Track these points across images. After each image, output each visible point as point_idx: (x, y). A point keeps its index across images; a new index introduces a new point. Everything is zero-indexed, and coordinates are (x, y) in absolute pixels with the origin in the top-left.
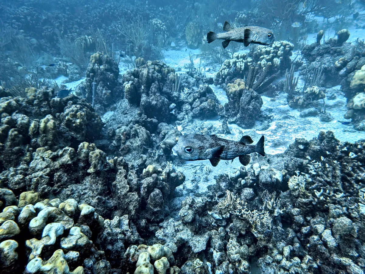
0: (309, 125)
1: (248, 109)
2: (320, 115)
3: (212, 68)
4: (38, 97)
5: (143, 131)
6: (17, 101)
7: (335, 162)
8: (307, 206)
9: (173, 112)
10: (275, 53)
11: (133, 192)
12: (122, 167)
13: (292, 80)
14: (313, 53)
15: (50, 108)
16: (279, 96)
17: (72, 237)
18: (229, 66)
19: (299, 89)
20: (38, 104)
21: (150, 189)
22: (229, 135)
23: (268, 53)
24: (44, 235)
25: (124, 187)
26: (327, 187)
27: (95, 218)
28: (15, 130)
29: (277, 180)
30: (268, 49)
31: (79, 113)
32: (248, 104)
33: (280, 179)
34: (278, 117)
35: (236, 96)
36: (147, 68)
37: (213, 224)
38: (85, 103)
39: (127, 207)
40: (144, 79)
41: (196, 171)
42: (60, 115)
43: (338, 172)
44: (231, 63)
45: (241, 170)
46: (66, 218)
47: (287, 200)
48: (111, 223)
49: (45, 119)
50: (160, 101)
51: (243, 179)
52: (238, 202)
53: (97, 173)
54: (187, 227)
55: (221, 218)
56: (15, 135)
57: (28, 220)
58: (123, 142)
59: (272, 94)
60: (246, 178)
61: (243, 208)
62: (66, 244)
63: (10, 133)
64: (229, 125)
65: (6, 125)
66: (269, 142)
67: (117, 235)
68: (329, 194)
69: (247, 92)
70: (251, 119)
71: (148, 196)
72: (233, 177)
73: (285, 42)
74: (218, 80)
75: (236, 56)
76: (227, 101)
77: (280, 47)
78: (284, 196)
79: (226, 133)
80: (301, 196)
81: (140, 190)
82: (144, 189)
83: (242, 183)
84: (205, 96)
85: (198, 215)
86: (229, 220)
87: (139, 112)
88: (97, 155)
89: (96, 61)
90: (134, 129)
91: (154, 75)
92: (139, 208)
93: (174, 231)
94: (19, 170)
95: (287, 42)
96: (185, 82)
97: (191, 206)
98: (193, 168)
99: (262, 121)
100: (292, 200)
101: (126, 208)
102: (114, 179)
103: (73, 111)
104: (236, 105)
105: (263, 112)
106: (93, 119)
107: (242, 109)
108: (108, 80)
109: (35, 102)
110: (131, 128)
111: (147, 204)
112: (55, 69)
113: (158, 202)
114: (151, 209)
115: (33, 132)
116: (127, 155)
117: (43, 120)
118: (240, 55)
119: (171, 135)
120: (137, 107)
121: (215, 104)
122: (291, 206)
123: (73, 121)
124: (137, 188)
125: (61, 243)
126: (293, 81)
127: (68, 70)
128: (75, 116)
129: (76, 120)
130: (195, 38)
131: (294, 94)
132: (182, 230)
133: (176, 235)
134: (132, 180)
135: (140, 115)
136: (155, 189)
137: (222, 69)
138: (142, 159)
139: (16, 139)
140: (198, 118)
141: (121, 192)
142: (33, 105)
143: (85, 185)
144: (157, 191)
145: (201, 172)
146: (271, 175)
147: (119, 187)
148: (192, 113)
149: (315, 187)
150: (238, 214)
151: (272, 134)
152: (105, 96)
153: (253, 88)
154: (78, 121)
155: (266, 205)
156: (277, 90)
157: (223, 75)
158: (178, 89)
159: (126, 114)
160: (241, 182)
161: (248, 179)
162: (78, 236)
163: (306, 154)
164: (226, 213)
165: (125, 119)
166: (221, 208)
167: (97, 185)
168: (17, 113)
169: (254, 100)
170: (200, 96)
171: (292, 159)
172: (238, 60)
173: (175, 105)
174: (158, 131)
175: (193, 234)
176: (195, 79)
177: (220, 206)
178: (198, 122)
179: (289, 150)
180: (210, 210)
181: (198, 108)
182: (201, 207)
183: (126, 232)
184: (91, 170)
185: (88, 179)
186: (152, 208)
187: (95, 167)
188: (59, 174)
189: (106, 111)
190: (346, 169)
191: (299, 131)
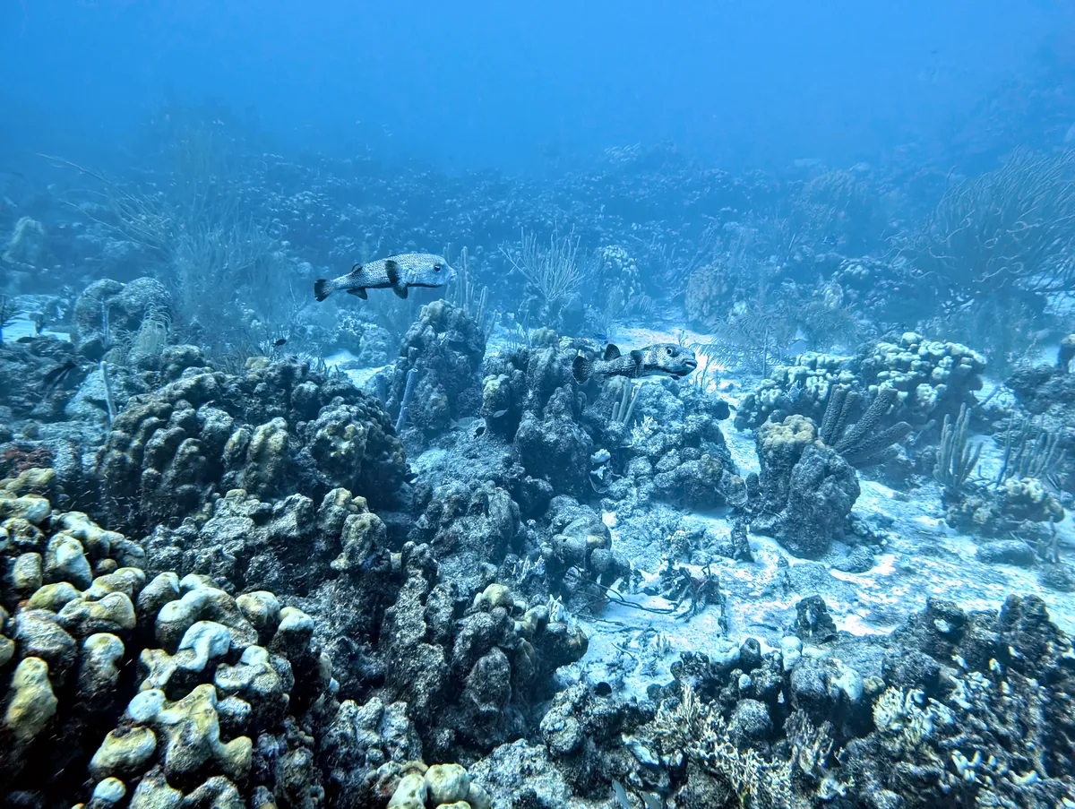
0: (1000, 587)
1: (811, 501)
2: (1042, 567)
3: (740, 386)
4: (269, 376)
5: (501, 501)
6: (220, 380)
7: (1033, 682)
8: (919, 788)
9: (599, 473)
10: (925, 372)
11: (433, 645)
12: (420, 572)
13: (963, 447)
14: (1042, 391)
15: (289, 407)
16: (920, 491)
17: (243, 669)
18: (783, 384)
19: (987, 482)
20: (263, 392)
21: (481, 644)
22: (746, 564)
23: (903, 366)
24: (182, 645)
25: (413, 626)
26: (990, 748)
27: (313, 651)
28: (194, 443)
29: (842, 692)
30: (904, 356)
31: (351, 426)
32: (812, 484)
33: (852, 693)
34: (907, 546)
35: (781, 458)
36: (551, 348)
37: (631, 776)
38: (374, 410)
39: (409, 683)
40: (537, 374)
41: (629, 641)
42: (305, 427)
43: (1036, 715)
44: (791, 377)
45: (746, 647)
46: (242, 622)
47: (866, 761)
48: (357, 713)
49: (268, 425)
50: (569, 435)
51: (747, 672)
52: (710, 720)
53: (355, 573)
54: (556, 767)
55: (657, 762)
56: (192, 454)
57: (158, 603)
58: (445, 519)
59: (899, 479)
60: (755, 671)
61: (719, 739)
62: (228, 678)
63: (182, 447)
64: (750, 537)
65: (178, 428)
66: (862, 605)
67: (365, 748)
68: (995, 768)
69: (814, 453)
70: (818, 531)
71: (472, 666)
72: (718, 663)
73: (958, 348)
74: (748, 416)
75: (809, 359)
76: (758, 470)
77: (941, 358)
78: (859, 748)
79: (738, 557)
80: (909, 756)
81: (453, 644)
82: (464, 643)
83: (741, 685)
84: (696, 445)
85: (594, 741)
86: (678, 775)
87: (506, 455)
88: (363, 526)
89: (431, 319)
90: (479, 490)
91: (565, 368)
92: (440, 691)
93: (518, 770)
94: (175, 535)
95: (966, 350)
96: (652, 403)
97: (577, 710)
98: (621, 632)
99: (852, 545)
100: (881, 766)
101: (406, 686)
102: (393, 600)
103: (337, 418)
104: (781, 484)
105: (858, 519)
106: (386, 453)
107: (795, 498)
108: (450, 366)
109: (259, 388)
110: (474, 489)
111: (465, 687)
112: (333, 333)
113: (496, 687)
114: (472, 702)
115: (232, 454)
116: (448, 560)
117: (261, 428)
118: (820, 360)
119: (578, 529)
120: (504, 444)
121: (722, 472)
122: (875, 782)
123: (332, 444)
124: (446, 636)
125: (217, 674)
126: (964, 451)
127: (362, 339)
128: (339, 432)
129: (339, 442)
130: (712, 306)
131: (967, 491)
132: (540, 773)
133: (523, 783)
134: (437, 610)
135: (508, 463)
136: (494, 650)
137: (761, 386)
138: (484, 577)
139: (191, 464)
140: (669, 503)
141: (403, 636)
142: (251, 396)
143: (319, 601)
144: (497, 655)
145: (642, 648)
146: (825, 675)
147: (400, 623)
148: (652, 485)
149: (959, 743)
150: (703, 753)
151: (878, 587)
152: (435, 408)
153: (838, 446)
154: (345, 445)
155: (797, 758)
156: (918, 470)
157: (762, 404)
158: (627, 417)
159: (475, 457)
160: (737, 679)
161: (759, 675)
162: (259, 669)
163: (956, 649)
164: (673, 751)
165: (469, 470)
166: (660, 731)
167: (345, 607)
168: (210, 406)
169: (831, 477)
170: (683, 443)
171: (908, 653)
172: (812, 372)
173: (609, 454)
174: (548, 515)
175: (569, 792)
176: (681, 402)
177: (658, 726)
178: (664, 513)
179: (905, 630)
180: (628, 733)
181: (672, 474)
182: (605, 718)
183: (390, 749)
184: (340, 563)
185: (329, 588)
186: (476, 700)
187: (352, 556)
188: (261, 559)
189: (426, 447)
190: (1065, 712)
191: (963, 595)
